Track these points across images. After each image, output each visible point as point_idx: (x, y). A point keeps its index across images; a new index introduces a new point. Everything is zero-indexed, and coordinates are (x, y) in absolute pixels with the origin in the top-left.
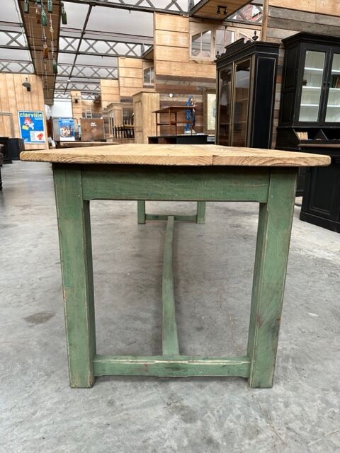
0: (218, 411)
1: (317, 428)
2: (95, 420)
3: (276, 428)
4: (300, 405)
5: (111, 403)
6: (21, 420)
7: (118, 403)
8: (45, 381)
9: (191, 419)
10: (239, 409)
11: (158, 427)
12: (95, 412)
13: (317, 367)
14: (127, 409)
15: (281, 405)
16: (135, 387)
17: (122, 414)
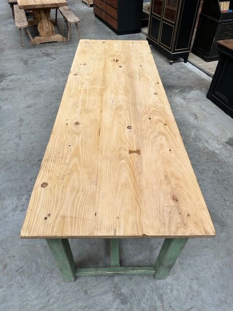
0: (138, 296)
1: (184, 306)
2: (79, 304)
3: (165, 306)
4: (178, 290)
5: (86, 292)
6: (43, 305)
7: (89, 292)
8: (51, 277)
9: (125, 302)
10: (149, 294)
11: (109, 308)
12: (78, 299)
13: (191, 262)
14: (94, 296)
15: (169, 291)
16: (97, 280)
17: (92, 300)
